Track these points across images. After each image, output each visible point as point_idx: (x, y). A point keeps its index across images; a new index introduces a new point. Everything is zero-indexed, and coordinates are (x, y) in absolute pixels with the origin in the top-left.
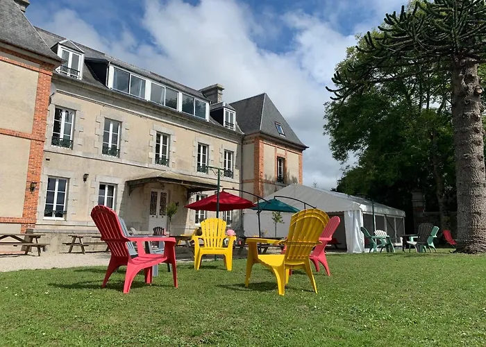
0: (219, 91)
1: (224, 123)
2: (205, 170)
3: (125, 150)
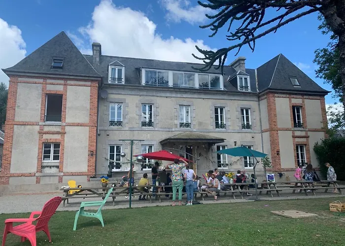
0: (242, 62)
1: (239, 87)
2: (223, 126)
3: (157, 122)
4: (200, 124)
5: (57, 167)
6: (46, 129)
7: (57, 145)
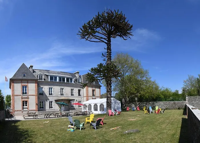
0: (78, 73)
1: (78, 83)
2: (73, 95)
3: (54, 93)
4: (67, 94)
5: (27, 108)
6: (23, 97)
7: (26, 102)
